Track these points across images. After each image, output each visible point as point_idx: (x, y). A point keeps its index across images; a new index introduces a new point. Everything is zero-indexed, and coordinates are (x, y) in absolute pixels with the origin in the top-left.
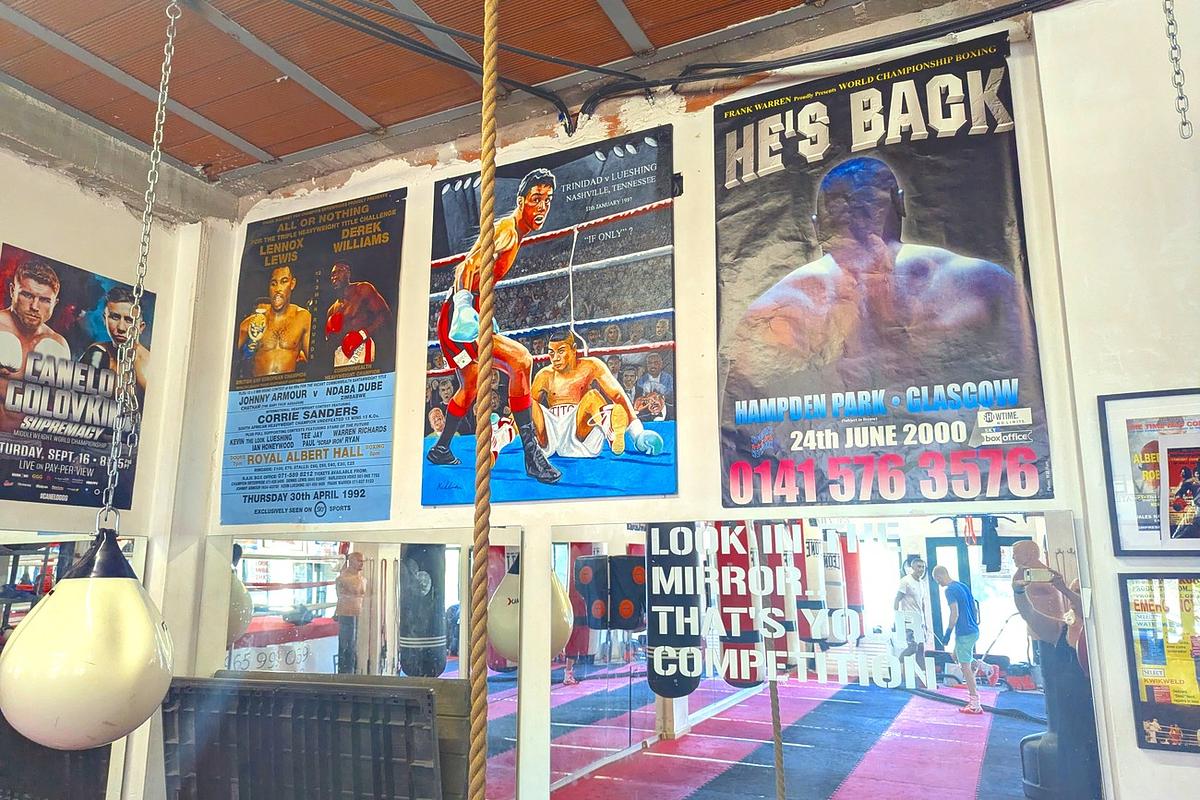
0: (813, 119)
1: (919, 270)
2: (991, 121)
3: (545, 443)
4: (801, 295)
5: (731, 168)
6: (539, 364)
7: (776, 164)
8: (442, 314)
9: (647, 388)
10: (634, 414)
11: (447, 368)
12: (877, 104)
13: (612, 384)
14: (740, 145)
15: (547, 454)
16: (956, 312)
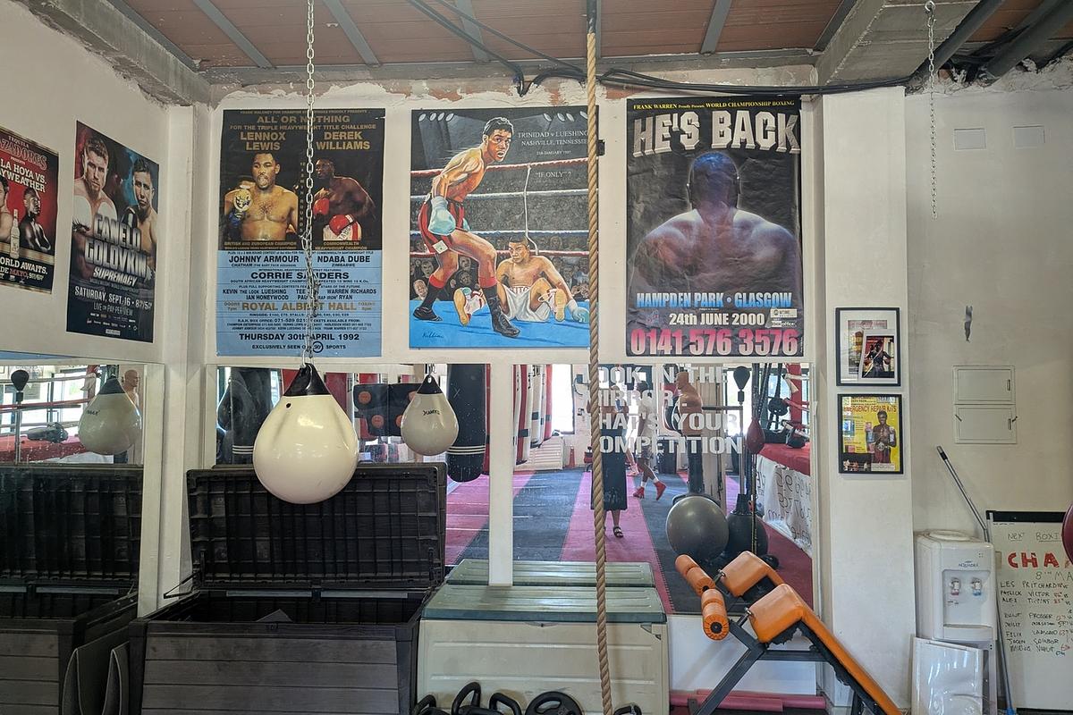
0: (689, 122)
1: (746, 226)
2: (788, 146)
3: (507, 311)
4: (678, 232)
5: (637, 143)
6: (500, 258)
7: (665, 147)
8: (420, 212)
9: (580, 280)
10: (571, 296)
11: (428, 252)
12: (728, 122)
13: (556, 275)
14: (644, 129)
15: (508, 318)
16: (765, 253)
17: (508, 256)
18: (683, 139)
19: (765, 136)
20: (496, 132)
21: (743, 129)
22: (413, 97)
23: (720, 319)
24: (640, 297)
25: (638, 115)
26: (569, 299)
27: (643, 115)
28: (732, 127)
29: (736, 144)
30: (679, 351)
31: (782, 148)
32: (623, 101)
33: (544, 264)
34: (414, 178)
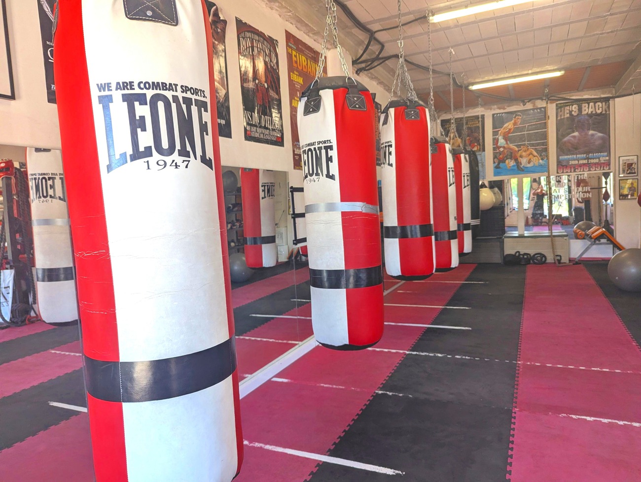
0: (575, 108)
1: (593, 135)
2: (606, 111)
3: (521, 164)
4: (572, 139)
5: (559, 115)
6: (519, 150)
7: (568, 115)
8: (496, 141)
9: (542, 154)
10: (540, 159)
11: (498, 151)
12: (587, 106)
13: (535, 154)
14: (561, 111)
15: (522, 166)
16: (598, 142)
17: (521, 150)
18: (573, 113)
19: (599, 109)
20: (517, 117)
21: (592, 108)
22: (492, 110)
23: (585, 162)
24: (561, 157)
25: (559, 108)
26: (539, 160)
27: (561, 107)
28: (588, 108)
29: (590, 112)
30: (572, 171)
31: (604, 112)
32: (555, 104)
33: (532, 151)
34: (493, 132)
